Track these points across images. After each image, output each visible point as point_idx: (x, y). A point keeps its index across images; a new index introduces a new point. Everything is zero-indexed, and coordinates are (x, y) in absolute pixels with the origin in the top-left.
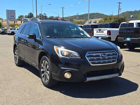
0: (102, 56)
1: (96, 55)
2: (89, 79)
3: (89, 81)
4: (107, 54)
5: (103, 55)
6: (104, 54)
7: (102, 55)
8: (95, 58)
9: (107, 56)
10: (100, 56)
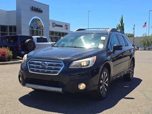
0: (42, 65)
1: (37, 63)
5: (43, 64)
9: (48, 65)
10: (40, 65)
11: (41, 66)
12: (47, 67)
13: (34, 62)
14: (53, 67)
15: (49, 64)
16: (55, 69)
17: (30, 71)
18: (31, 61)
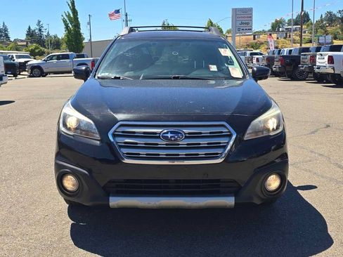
0: (166, 138)
1: (144, 133)
2: (115, 202)
3: (116, 206)
4: (186, 131)
5: (169, 135)
6: (172, 132)
7: (167, 133)
8: (141, 141)
9: (186, 137)
10: (159, 137)
11: (161, 142)
12: (184, 142)
13: (134, 132)
14: (203, 142)
15: (189, 133)
16: (210, 146)
18: (119, 130)
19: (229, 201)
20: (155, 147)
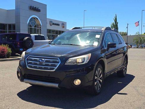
0: (39, 62)
5: (40, 61)
8: (33, 62)
10: (38, 61)
11: (38, 63)
12: (44, 63)
13: (32, 59)
14: (50, 64)
15: (46, 61)
16: (52, 65)
17: (28, 68)
18: (29, 58)
19: (56, 85)
20: (36, 64)
